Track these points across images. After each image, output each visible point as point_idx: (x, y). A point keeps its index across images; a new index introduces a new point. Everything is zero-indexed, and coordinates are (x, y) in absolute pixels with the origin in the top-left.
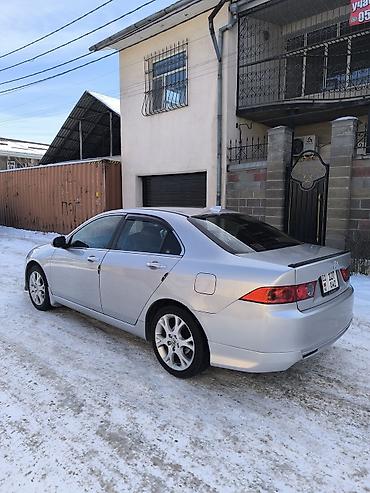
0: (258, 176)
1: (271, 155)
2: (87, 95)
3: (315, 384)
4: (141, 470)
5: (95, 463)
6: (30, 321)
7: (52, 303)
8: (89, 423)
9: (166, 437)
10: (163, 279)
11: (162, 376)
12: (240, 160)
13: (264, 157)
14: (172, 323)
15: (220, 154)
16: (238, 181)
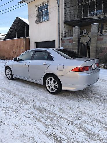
0: (70, 41)
1: (74, 35)
2: (17, 18)
3: (90, 94)
4: (47, 115)
5: (34, 115)
6: (8, 83)
7: (14, 78)
8: (30, 106)
9: (52, 108)
10: (48, 67)
11: (48, 94)
12: (65, 37)
13: (72, 36)
14: (51, 80)
15: (59, 35)
16: (64, 43)
